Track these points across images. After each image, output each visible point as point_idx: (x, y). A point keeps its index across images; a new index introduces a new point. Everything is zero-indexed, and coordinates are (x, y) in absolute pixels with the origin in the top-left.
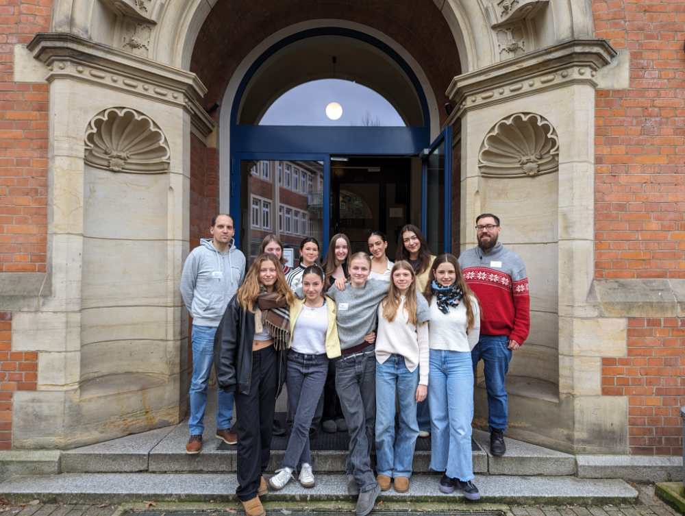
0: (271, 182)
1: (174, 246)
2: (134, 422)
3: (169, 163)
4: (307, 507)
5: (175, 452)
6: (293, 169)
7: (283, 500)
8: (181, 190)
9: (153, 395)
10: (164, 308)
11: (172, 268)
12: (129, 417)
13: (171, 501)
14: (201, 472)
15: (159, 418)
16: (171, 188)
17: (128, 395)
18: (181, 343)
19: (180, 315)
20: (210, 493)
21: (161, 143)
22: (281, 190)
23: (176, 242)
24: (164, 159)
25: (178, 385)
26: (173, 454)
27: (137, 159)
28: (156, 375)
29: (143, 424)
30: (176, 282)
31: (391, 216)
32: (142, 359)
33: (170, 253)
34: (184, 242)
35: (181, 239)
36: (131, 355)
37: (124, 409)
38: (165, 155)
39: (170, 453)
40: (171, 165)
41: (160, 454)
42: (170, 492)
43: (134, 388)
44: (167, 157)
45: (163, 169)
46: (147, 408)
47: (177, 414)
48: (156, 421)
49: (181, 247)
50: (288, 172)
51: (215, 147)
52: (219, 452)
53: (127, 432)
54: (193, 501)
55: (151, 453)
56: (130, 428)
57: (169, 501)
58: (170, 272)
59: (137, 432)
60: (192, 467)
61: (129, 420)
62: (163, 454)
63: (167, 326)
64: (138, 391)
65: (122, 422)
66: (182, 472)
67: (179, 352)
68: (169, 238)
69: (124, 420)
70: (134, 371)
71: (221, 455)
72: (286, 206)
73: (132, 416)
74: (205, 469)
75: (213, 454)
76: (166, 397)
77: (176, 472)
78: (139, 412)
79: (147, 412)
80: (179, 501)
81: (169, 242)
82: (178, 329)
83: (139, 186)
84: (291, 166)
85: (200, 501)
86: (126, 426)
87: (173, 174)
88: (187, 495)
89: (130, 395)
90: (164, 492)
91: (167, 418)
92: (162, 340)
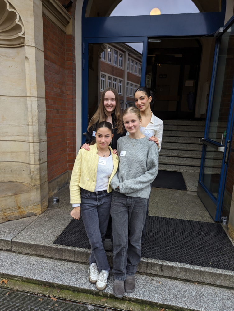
0: (123, 69)
1: (31, 101)
2: (11, 214)
3: (24, 38)
4: (106, 304)
5: (27, 242)
6: (135, 62)
7: (90, 293)
8: (35, 59)
9: (23, 197)
10: (28, 143)
11: (31, 117)
12: (7, 211)
13: (18, 280)
14: (43, 256)
15: (27, 211)
16: (26, 57)
17: (5, 198)
18: (40, 166)
19: (38, 148)
20: (42, 280)
21: (17, 21)
22: (128, 73)
23: (33, 99)
24: (20, 34)
25: (39, 192)
26: (25, 243)
27: (5, 36)
28: (26, 184)
29: (17, 215)
30: (34, 126)
31: (186, 85)
32: (18, 174)
33: (29, 106)
34: (38, 98)
35: (36, 96)
36: (12, 171)
37: (3, 206)
38: (21, 32)
39: (24, 242)
40: (26, 39)
41: (18, 242)
42: (16, 274)
43: (10, 194)
44: (22, 33)
45: (20, 44)
46: (19, 206)
47: (40, 209)
48: (26, 213)
49: (37, 102)
50: (132, 64)
51: (71, 33)
52: (54, 246)
53: (7, 220)
54: (31, 283)
55: (13, 240)
56: (9, 218)
57: (16, 280)
58: (30, 119)
59: (13, 220)
60: (38, 252)
61: (8, 213)
62: (19, 242)
63: (30, 155)
64: (12, 195)
65: (3, 214)
66: (31, 255)
67: (39, 172)
68: (28, 95)
69: (4, 213)
70: (14, 181)
71: (55, 248)
72: (130, 82)
73: (9, 210)
74: (45, 255)
75: (50, 247)
76: (32, 199)
77: (28, 254)
78: (13, 208)
79: (19, 208)
80: (22, 281)
81: (28, 98)
82: (37, 158)
83: (8, 57)
84: (134, 61)
85: (35, 284)
86: (6, 216)
87: (27, 47)
88: (27, 278)
89: (7, 198)
90: (13, 274)
91: (33, 211)
92: (28, 163)
